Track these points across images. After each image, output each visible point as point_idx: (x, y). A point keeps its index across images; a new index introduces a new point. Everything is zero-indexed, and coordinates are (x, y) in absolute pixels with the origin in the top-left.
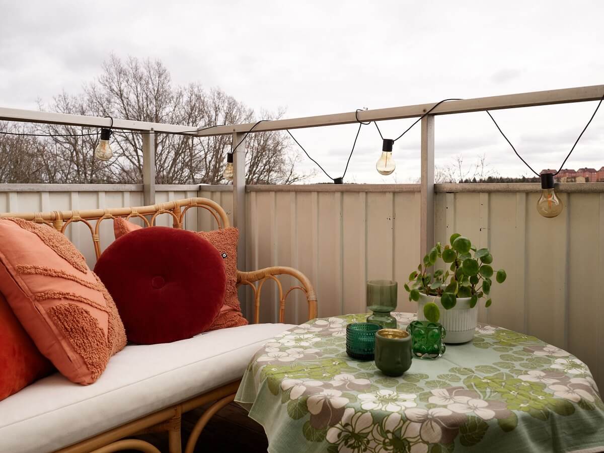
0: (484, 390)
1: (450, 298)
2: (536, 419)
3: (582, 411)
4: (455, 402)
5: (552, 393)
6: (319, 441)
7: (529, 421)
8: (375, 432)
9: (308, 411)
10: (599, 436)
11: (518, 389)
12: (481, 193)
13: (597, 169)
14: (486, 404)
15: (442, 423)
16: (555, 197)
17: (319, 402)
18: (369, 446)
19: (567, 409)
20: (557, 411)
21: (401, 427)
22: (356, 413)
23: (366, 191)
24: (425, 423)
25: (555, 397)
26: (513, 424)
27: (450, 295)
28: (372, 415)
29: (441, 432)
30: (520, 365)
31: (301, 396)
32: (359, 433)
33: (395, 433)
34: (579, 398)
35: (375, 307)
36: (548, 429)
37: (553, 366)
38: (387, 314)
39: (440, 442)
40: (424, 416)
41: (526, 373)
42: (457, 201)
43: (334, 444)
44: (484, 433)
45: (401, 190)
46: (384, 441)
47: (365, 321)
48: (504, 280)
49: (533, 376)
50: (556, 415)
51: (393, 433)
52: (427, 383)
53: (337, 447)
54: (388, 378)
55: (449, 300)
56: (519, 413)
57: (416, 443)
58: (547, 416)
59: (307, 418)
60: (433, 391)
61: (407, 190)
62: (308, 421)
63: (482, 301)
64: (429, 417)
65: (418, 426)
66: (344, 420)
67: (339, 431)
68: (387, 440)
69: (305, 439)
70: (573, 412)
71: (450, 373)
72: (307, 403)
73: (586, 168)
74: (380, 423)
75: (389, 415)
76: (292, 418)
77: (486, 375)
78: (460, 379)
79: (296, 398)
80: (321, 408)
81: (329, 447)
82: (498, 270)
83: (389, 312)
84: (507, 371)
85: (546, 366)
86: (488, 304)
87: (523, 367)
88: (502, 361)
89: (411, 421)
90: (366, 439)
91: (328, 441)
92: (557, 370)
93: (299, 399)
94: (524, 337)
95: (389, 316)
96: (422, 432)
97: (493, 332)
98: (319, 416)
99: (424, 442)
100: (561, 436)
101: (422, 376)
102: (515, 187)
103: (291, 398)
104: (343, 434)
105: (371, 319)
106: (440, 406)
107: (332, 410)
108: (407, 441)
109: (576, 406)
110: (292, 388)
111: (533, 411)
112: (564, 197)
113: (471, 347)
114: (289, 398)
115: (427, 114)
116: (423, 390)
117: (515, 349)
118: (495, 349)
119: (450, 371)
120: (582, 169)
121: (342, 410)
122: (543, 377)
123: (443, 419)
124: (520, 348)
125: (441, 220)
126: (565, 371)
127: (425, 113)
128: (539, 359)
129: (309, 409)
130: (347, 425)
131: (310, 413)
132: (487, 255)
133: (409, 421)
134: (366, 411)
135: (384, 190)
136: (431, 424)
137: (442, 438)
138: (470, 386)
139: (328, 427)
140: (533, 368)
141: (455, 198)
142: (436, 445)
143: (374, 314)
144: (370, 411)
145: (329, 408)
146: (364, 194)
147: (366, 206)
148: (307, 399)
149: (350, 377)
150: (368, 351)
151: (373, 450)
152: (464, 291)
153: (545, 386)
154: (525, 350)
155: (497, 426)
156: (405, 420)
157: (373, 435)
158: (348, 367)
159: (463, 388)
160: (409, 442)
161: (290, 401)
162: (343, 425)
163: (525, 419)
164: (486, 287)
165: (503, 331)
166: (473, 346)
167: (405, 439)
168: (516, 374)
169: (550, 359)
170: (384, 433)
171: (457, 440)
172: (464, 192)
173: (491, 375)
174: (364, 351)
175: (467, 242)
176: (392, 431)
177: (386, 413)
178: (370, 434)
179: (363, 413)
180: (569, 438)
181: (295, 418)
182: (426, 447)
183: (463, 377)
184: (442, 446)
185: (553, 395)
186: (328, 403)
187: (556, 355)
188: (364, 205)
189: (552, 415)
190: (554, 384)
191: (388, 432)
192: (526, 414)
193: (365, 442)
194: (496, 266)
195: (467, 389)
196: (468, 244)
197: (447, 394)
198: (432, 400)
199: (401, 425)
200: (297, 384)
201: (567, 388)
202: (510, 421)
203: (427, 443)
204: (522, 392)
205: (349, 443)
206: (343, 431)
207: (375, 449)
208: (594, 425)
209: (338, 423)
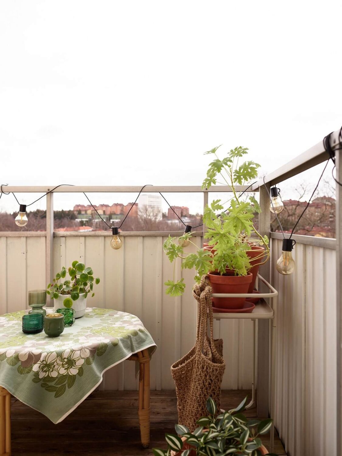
0: (100, 333)
1: (76, 295)
2: (125, 339)
3: (140, 334)
4: (91, 340)
5: (128, 329)
6: (28, 373)
7: (123, 340)
8: (58, 361)
9: (19, 360)
10: (147, 342)
11: (114, 330)
12: (80, 237)
13: (110, 205)
14: (104, 338)
15: (89, 348)
16: (119, 239)
17: (25, 354)
18: (54, 368)
19: (135, 334)
20: (132, 335)
21: (71, 355)
22: (48, 354)
23: (7, 236)
24: (82, 350)
25: (130, 330)
26: (118, 342)
27: (76, 293)
28: (56, 353)
29: (89, 352)
30: (110, 321)
31: (14, 354)
32: (49, 363)
33: (68, 358)
34: (139, 329)
35: (33, 305)
36: (129, 342)
37: (124, 320)
38: (41, 308)
39: (89, 356)
40: (81, 347)
41: (114, 324)
42: (67, 241)
43: (37, 371)
44: (106, 349)
45: (32, 235)
46: (63, 363)
47: (27, 314)
48: (99, 283)
49: (118, 324)
50: (132, 336)
51: (67, 359)
52: (73, 336)
53: (39, 373)
54: (54, 338)
55: (76, 296)
56: (119, 338)
57: (78, 360)
58: (129, 337)
59: (20, 363)
60: (79, 338)
61: (36, 235)
62: (20, 365)
63: (89, 295)
64: (83, 347)
65: (79, 352)
66: (42, 359)
67: (39, 365)
68: (64, 363)
69: (19, 374)
70: (137, 334)
71: (82, 330)
72: (19, 356)
73: (103, 204)
74: (61, 355)
75: (65, 351)
76: (12, 365)
77: (98, 328)
78: (88, 332)
79: (11, 356)
80: (27, 357)
81: (35, 374)
82: (96, 278)
83: (42, 307)
84: (106, 325)
85: (122, 320)
86: (93, 295)
87: (112, 322)
88: (102, 321)
89: (75, 351)
90: (53, 365)
91: (33, 371)
92: (126, 320)
93: (13, 355)
94: (107, 310)
95: (42, 309)
96: (81, 354)
97: (92, 310)
98: (26, 361)
99: (82, 358)
100: (134, 344)
101: (70, 334)
102: (99, 234)
103: (7, 356)
104: (42, 366)
105: (31, 312)
106: (85, 343)
107: (34, 356)
108: (74, 360)
109: (138, 332)
110: (6, 352)
111: (124, 336)
112: (122, 238)
113: (84, 318)
114: (6, 357)
115: (50, 192)
116: (74, 339)
117: (105, 316)
118: (96, 317)
119: (81, 329)
120: (101, 205)
121: (40, 355)
122: (122, 324)
123: (89, 347)
124: (108, 315)
125: (57, 252)
126: (130, 320)
127: (49, 191)
128: (117, 318)
129: (20, 359)
130: (43, 361)
131: (21, 361)
132: (91, 271)
133: (74, 351)
134: (53, 352)
135: (20, 236)
136: (84, 349)
137: (90, 354)
138: (94, 333)
139: (33, 365)
140: (116, 322)
141: (66, 240)
142: (88, 358)
143: (33, 309)
144: (55, 351)
145: (32, 356)
146: (5, 238)
147: (7, 246)
148: (18, 355)
149: (34, 341)
150: (37, 328)
151: (56, 370)
152: (82, 290)
153: (124, 327)
154: (109, 315)
155: (112, 344)
156: (72, 351)
157: (57, 363)
158: (28, 338)
159: (91, 334)
160: (75, 361)
161: (7, 358)
162: (41, 361)
163: (121, 340)
164: (91, 287)
165: (96, 309)
166: (85, 318)
167: (73, 360)
168: (111, 325)
169: (121, 317)
170: (62, 359)
171: (96, 355)
172: (71, 236)
173: (100, 327)
174: (35, 328)
175: (83, 265)
176: (66, 358)
177: (63, 350)
178: (55, 362)
179: (51, 353)
180: (136, 345)
181: (13, 365)
182: (84, 360)
183: (89, 331)
184: (90, 358)
185: (129, 329)
186: (31, 354)
187: (123, 315)
188: (5, 245)
189: (130, 336)
190: (128, 325)
191: (65, 358)
192: (121, 338)
193: (52, 367)
194: (95, 276)
195: (93, 335)
196: (83, 266)
197: (86, 338)
198: (80, 341)
199: (70, 354)
200: (8, 350)
201: (133, 326)
202: (116, 341)
203: (84, 358)
204: (116, 331)
205: (44, 370)
206: (41, 364)
207: (57, 369)
208: (145, 338)
209: (38, 361)
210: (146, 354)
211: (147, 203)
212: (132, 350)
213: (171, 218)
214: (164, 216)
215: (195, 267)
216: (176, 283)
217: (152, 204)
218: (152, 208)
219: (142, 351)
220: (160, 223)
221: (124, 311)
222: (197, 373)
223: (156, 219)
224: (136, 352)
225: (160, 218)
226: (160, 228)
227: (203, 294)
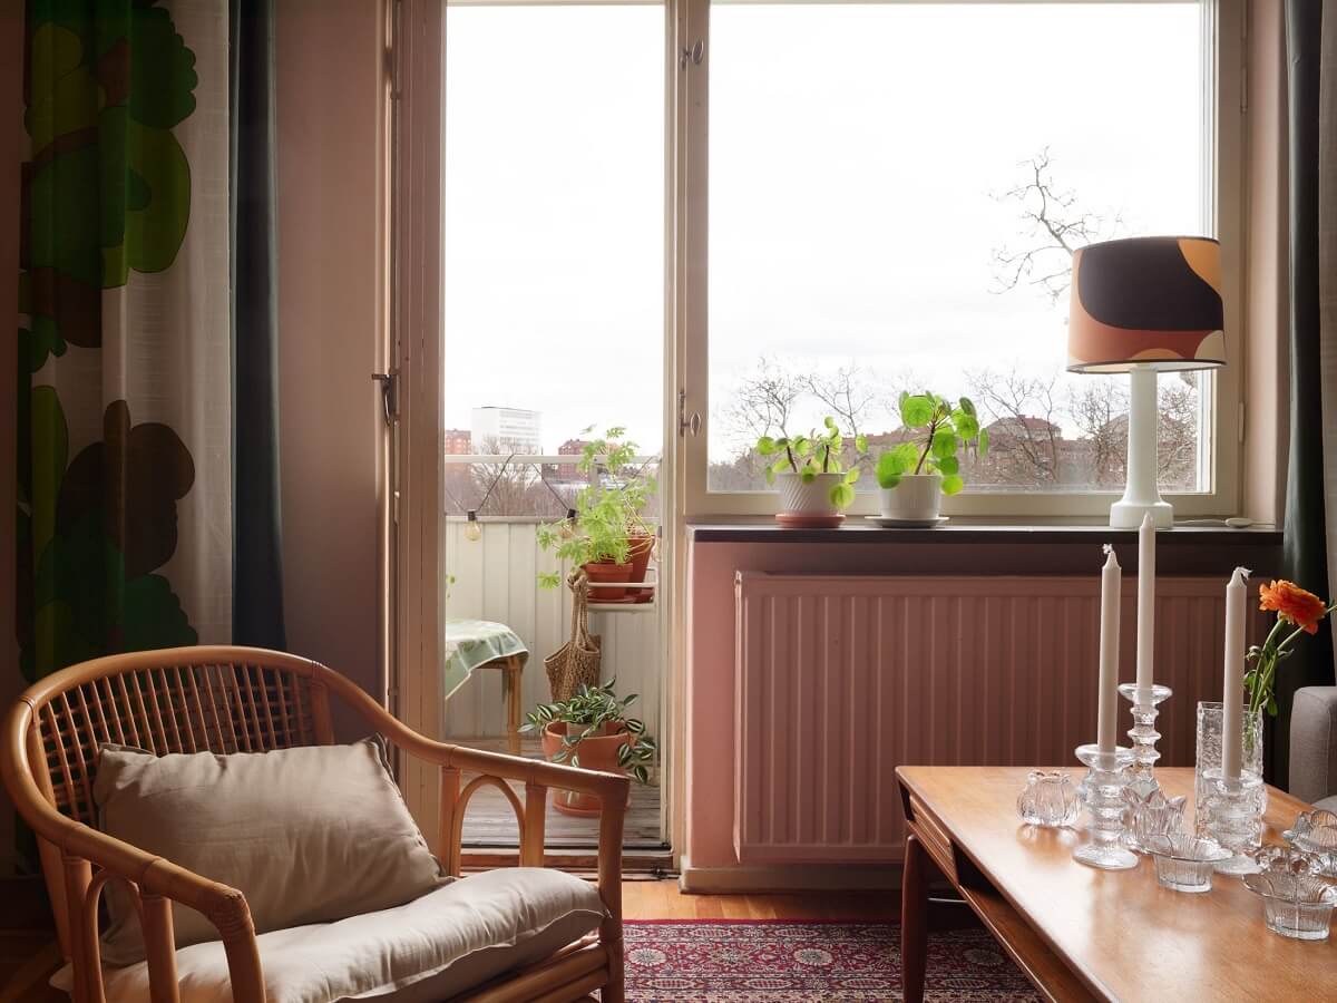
2: (493, 639)
3: (510, 637)
10: (517, 646)
16: (476, 526)
19: (504, 636)
26: (485, 640)
36: (497, 643)
44: (474, 645)
56: (486, 637)
58: (497, 638)
70: (506, 637)
100: (502, 646)
109: (507, 635)
111: (491, 636)
155: (479, 641)
163: (489, 638)
180: (505, 648)
182: (451, 653)
189: (499, 637)
202: (483, 639)
208: (515, 642)
210: (516, 660)
211: (497, 432)
212: (501, 652)
213: (568, 477)
214: (547, 470)
215: (569, 556)
216: (549, 575)
217: (512, 436)
218: (511, 446)
219: (512, 657)
220: (534, 489)
221: (484, 619)
222: (570, 663)
223: (522, 478)
224: (505, 655)
225: (534, 477)
226: (535, 506)
227: (576, 583)
